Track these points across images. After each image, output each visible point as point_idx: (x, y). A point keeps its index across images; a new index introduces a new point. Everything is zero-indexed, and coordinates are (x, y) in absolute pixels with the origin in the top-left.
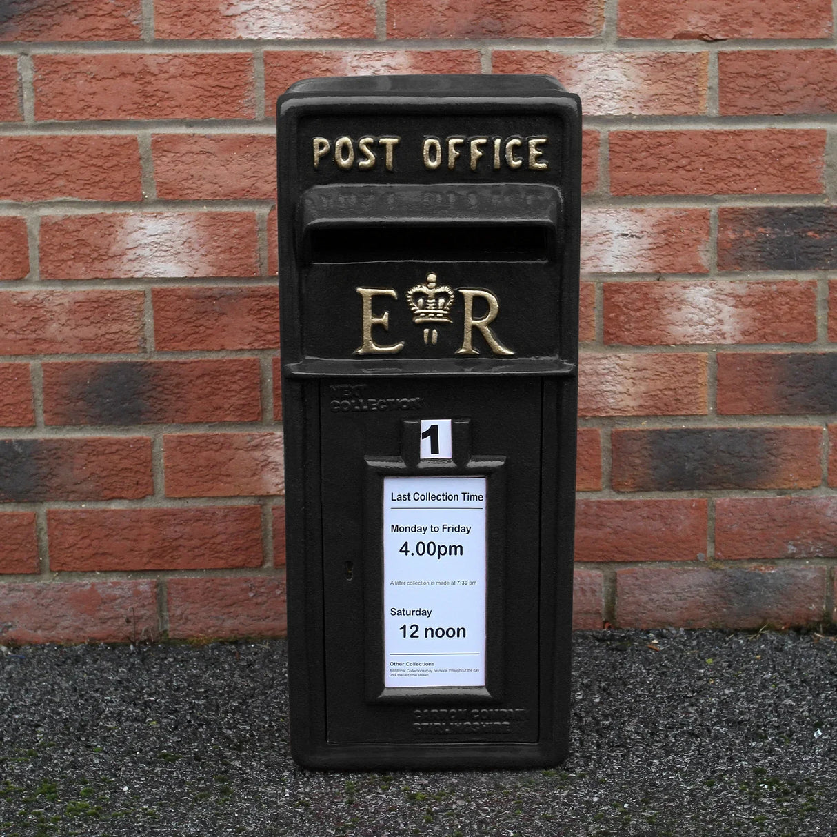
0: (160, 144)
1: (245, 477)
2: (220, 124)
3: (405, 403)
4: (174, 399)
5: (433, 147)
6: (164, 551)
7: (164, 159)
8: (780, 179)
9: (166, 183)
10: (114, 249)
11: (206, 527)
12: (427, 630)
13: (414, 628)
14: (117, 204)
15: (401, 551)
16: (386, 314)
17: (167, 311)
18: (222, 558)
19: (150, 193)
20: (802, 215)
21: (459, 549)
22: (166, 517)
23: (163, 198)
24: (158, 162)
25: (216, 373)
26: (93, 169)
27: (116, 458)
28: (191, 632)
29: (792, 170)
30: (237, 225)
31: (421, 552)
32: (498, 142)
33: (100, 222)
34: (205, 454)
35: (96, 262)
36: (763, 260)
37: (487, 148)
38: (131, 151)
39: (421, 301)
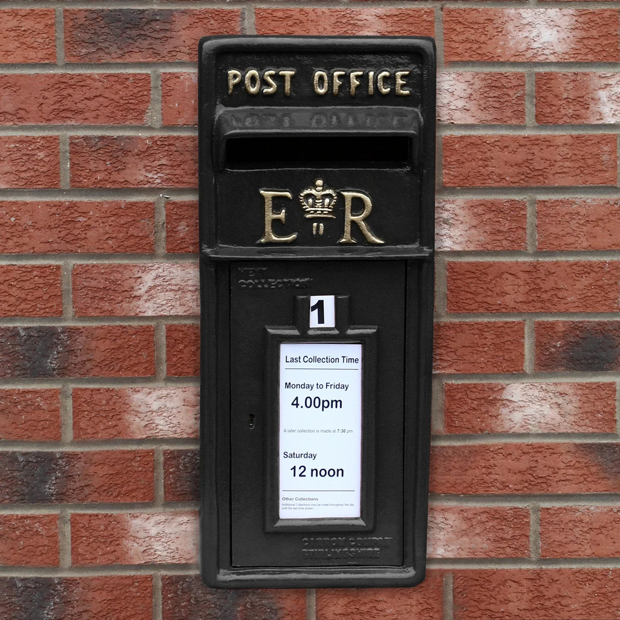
3: (298, 282)
5: (321, 78)
12: (312, 470)
13: (303, 469)
15: (293, 404)
16: (284, 211)
21: (339, 403)
31: (308, 405)
32: (371, 74)
37: (363, 79)
39: (310, 200)
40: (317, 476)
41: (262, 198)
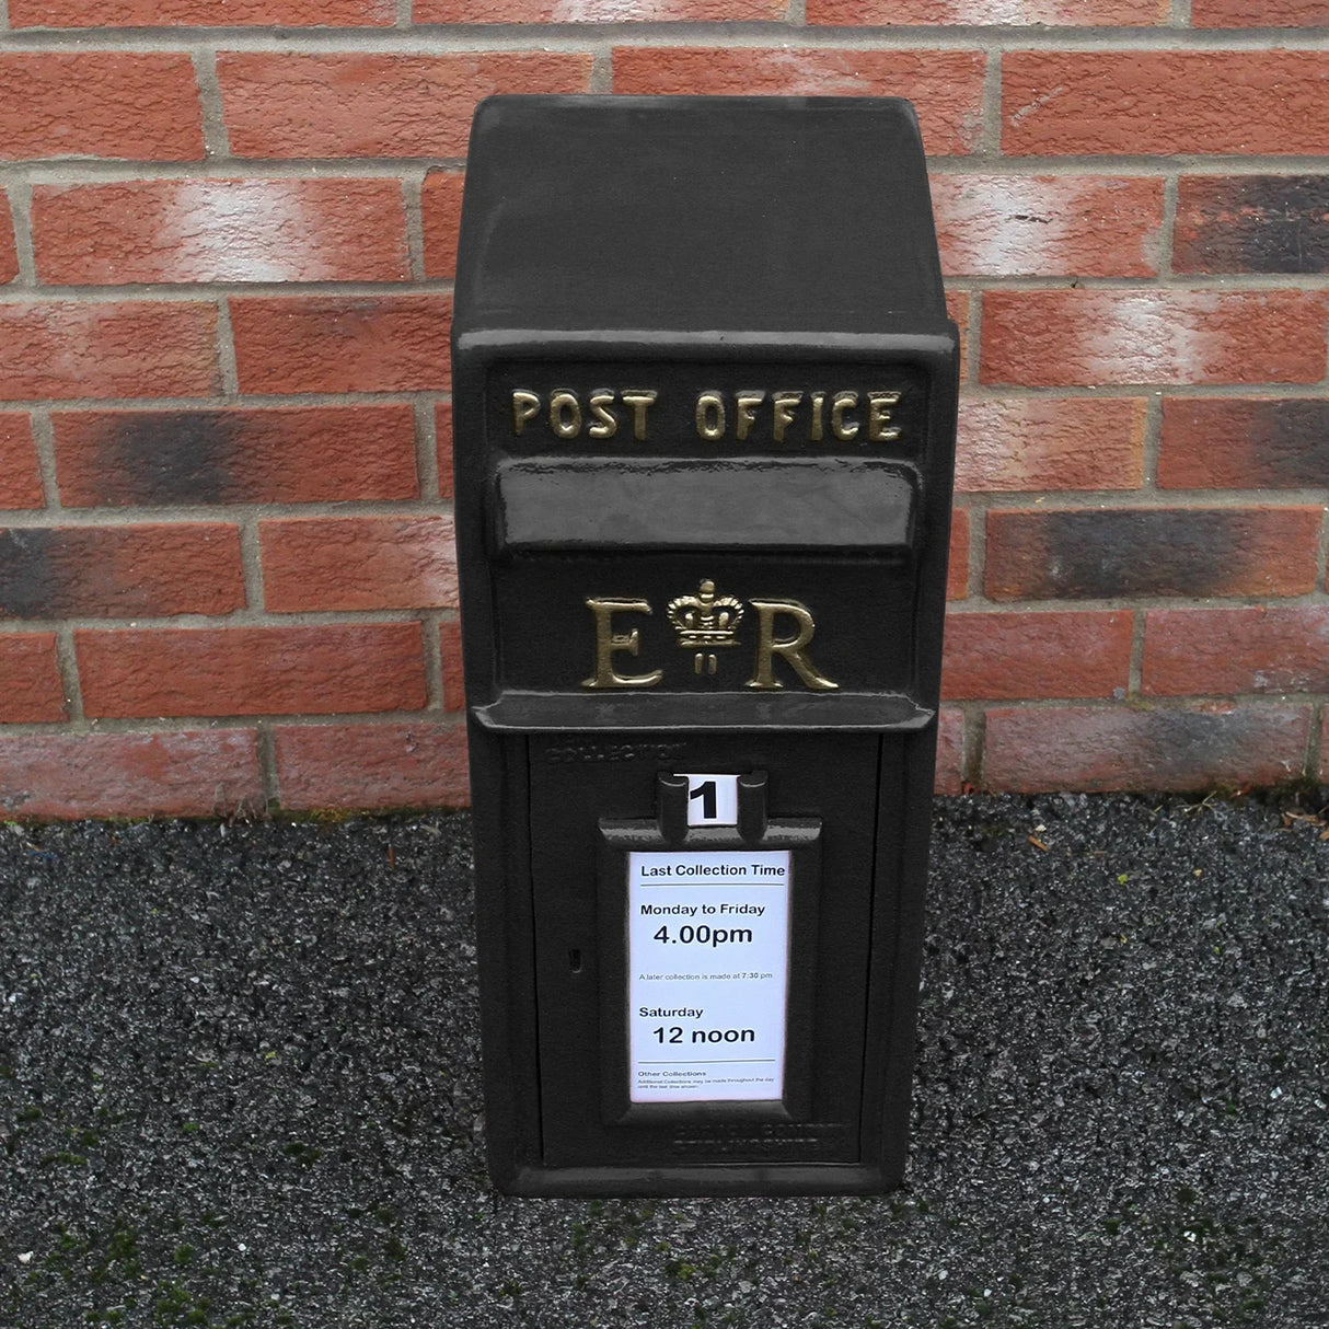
0: (229, 67)
1: (395, 581)
2: (335, 35)
4: (274, 466)
6: (267, 689)
7: (241, 92)
8: (1285, 131)
9: (245, 132)
10: (162, 237)
11: (333, 654)
12: (695, 1034)
13: (676, 1031)
14: (162, 165)
15: (656, 938)
16: (635, 633)
17: (257, 333)
18: (360, 698)
19: (217, 146)
20: (1317, 188)
21: (746, 934)
22: (268, 640)
23: (241, 155)
24: (230, 97)
25: (339, 427)
26: (117, 107)
27: (181, 554)
28: (316, 802)
29: (1305, 117)
30: (369, 199)
31: (687, 939)
33: (135, 194)
34: (328, 548)
35: (132, 258)
36: (1247, 256)
38: (181, 80)
40: (703, 1040)
41: (590, 611)
